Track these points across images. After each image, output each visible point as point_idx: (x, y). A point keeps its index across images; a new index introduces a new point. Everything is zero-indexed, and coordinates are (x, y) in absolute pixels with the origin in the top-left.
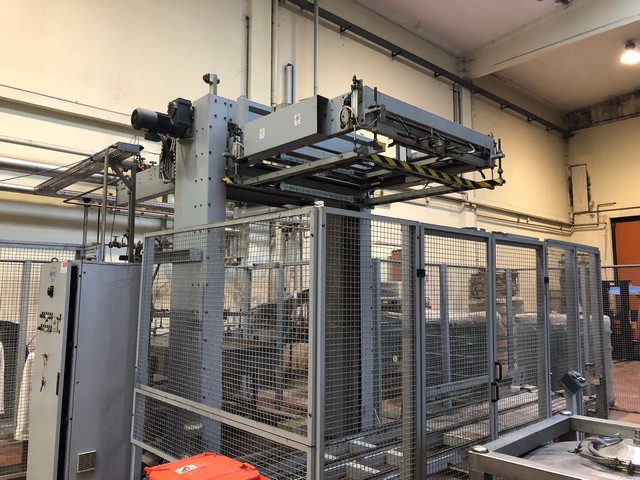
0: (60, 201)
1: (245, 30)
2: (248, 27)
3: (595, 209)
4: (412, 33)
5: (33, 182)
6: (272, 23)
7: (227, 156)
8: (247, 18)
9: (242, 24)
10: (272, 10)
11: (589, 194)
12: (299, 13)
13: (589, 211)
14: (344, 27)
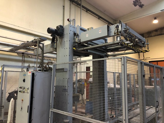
0: (16, 54)
1: (63, 10)
2: (64, 9)
3: (145, 59)
4: (103, 13)
5: (8, 49)
6: (70, 8)
7: (74, 42)
8: (64, 6)
9: (62, 8)
10: (70, 5)
11: (143, 55)
12: (77, 6)
13: (144, 59)
14: (87, 10)
